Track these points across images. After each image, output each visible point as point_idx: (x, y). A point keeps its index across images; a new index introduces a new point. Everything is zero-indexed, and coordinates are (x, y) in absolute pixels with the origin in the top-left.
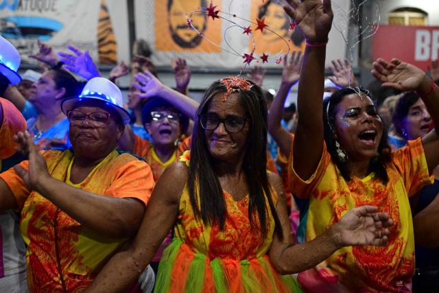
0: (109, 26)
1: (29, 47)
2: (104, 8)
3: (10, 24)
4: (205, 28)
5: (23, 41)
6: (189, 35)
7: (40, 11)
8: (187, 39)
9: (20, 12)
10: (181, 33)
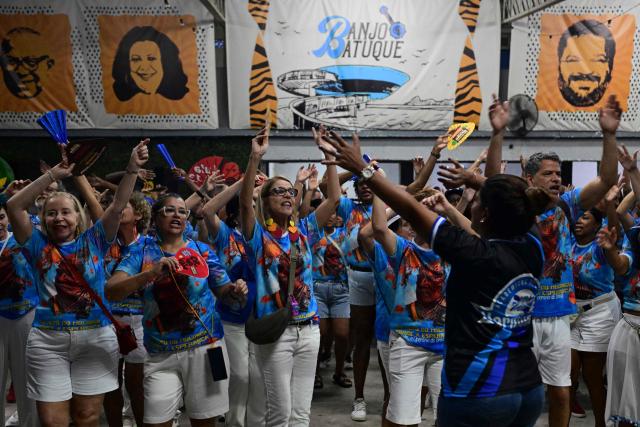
0: (473, 78)
1: (352, 108)
2: (469, 52)
3: (330, 77)
4: (608, 78)
5: (344, 100)
6: (587, 89)
7: (376, 58)
8: (583, 93)
9: (345, 61)
10: (575, 86)
